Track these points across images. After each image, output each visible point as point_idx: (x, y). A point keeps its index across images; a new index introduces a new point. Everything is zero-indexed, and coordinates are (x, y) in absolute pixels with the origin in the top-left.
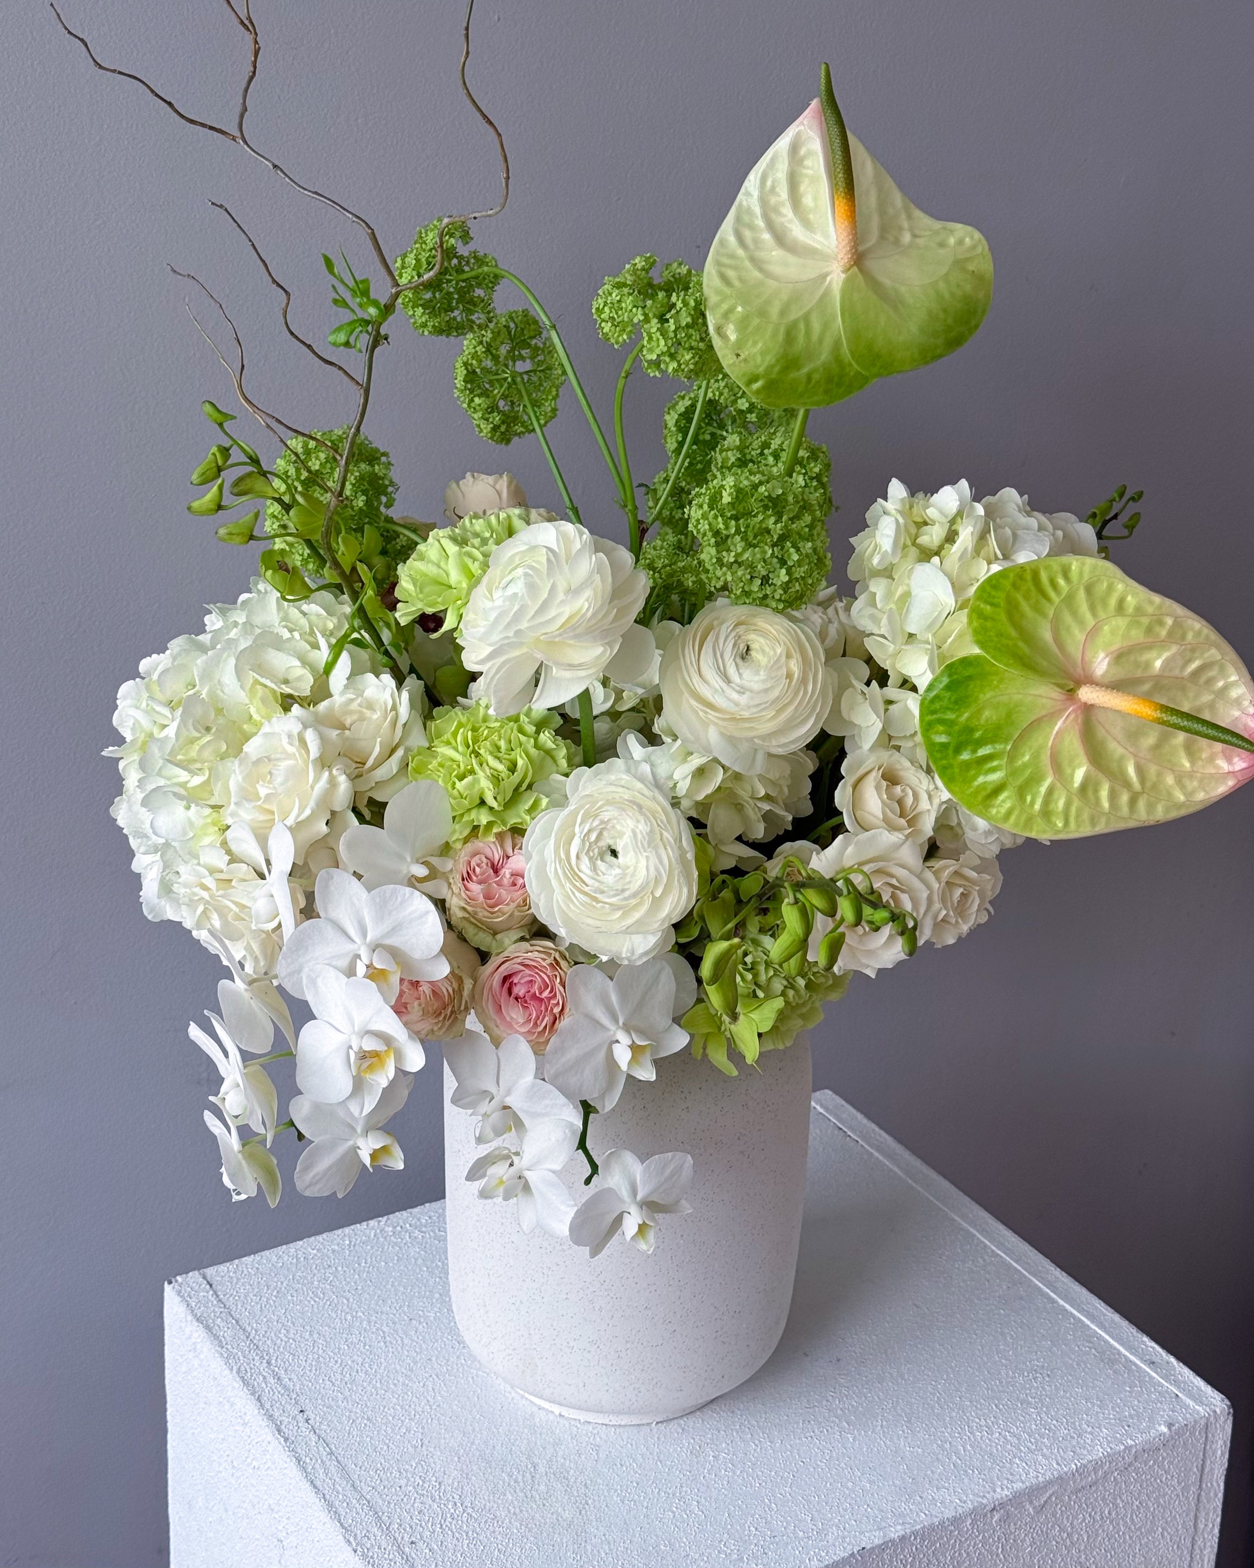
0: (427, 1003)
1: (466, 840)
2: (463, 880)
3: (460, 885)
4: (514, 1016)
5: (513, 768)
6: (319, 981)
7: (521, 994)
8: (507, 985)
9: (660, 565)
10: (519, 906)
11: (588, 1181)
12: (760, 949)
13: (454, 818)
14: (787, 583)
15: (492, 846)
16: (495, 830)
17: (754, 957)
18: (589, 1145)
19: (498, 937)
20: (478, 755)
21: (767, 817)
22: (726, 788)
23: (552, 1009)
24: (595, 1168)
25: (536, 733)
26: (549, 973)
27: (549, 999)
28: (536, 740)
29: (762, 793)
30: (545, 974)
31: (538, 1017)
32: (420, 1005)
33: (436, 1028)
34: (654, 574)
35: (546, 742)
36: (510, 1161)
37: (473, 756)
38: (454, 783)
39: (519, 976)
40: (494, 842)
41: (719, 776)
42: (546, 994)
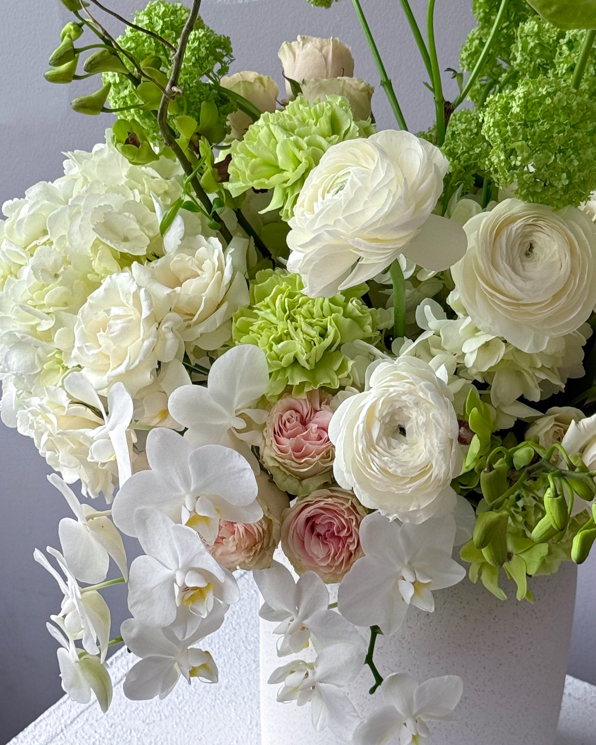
0: (240, 540)
1: (280, 397)
2: (275, 433)
3: (273, 438)
4: (315, 552)
5: (323, 335)
6: (148, 522)
7: (322, 533)
8: (310, 524)
9: (459, 152)
10: (323, 457)
11: (372, 691)
12: (531, 495)
13: (270, 374)
14: (568, 186)
15: (302, 402)
16: (307, 390)
17: (525, 502)
18: (375, 660)
19: (304, 482)
20: (293, 320)
21: (543, 384)
22: (508, 361)
23: (348, 546)
24: (379, 680)
25: (345, 302)
26: (346, 517)
27: (347, 538)
28: (345, 308)
29: (539, 366)
30: (343, 517)
31: (335, 554)
32: (234, 540)
33: (247, 561)
34: (453, 161)
35: (354, 310)
36: (305, 673)
37: (289, 321)
38: (272, 345)
39: (321, 518)
40: (305, 400)
41: (502, 350)
42: (344, 533)
